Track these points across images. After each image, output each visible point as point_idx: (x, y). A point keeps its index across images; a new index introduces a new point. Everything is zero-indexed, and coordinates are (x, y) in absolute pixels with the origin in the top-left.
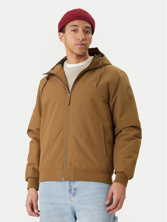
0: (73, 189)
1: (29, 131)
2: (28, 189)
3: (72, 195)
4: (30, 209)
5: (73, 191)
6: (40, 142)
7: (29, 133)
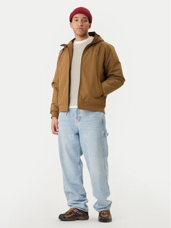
0: (79, 117)
1: (53, 83)
2: (52, 118)
3: (78, 121)
4: (53, 130)
5: (78, 118)
6: (59, 90)
7: (53, 85)
